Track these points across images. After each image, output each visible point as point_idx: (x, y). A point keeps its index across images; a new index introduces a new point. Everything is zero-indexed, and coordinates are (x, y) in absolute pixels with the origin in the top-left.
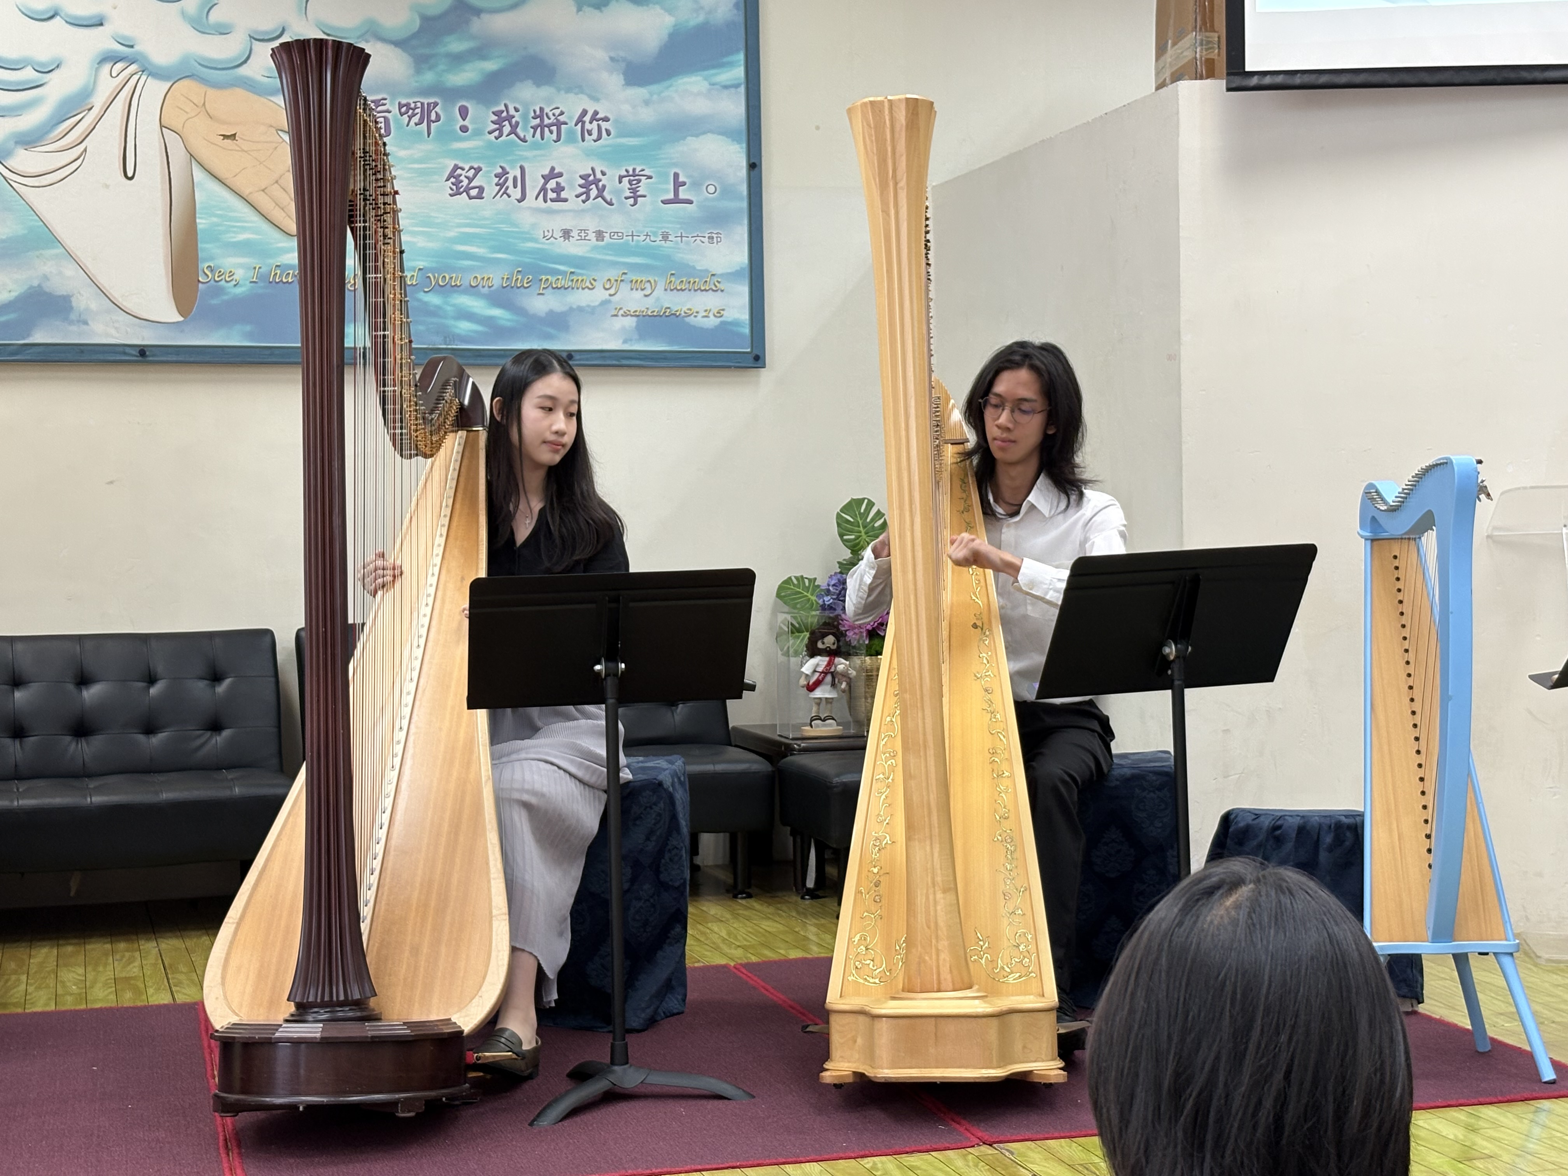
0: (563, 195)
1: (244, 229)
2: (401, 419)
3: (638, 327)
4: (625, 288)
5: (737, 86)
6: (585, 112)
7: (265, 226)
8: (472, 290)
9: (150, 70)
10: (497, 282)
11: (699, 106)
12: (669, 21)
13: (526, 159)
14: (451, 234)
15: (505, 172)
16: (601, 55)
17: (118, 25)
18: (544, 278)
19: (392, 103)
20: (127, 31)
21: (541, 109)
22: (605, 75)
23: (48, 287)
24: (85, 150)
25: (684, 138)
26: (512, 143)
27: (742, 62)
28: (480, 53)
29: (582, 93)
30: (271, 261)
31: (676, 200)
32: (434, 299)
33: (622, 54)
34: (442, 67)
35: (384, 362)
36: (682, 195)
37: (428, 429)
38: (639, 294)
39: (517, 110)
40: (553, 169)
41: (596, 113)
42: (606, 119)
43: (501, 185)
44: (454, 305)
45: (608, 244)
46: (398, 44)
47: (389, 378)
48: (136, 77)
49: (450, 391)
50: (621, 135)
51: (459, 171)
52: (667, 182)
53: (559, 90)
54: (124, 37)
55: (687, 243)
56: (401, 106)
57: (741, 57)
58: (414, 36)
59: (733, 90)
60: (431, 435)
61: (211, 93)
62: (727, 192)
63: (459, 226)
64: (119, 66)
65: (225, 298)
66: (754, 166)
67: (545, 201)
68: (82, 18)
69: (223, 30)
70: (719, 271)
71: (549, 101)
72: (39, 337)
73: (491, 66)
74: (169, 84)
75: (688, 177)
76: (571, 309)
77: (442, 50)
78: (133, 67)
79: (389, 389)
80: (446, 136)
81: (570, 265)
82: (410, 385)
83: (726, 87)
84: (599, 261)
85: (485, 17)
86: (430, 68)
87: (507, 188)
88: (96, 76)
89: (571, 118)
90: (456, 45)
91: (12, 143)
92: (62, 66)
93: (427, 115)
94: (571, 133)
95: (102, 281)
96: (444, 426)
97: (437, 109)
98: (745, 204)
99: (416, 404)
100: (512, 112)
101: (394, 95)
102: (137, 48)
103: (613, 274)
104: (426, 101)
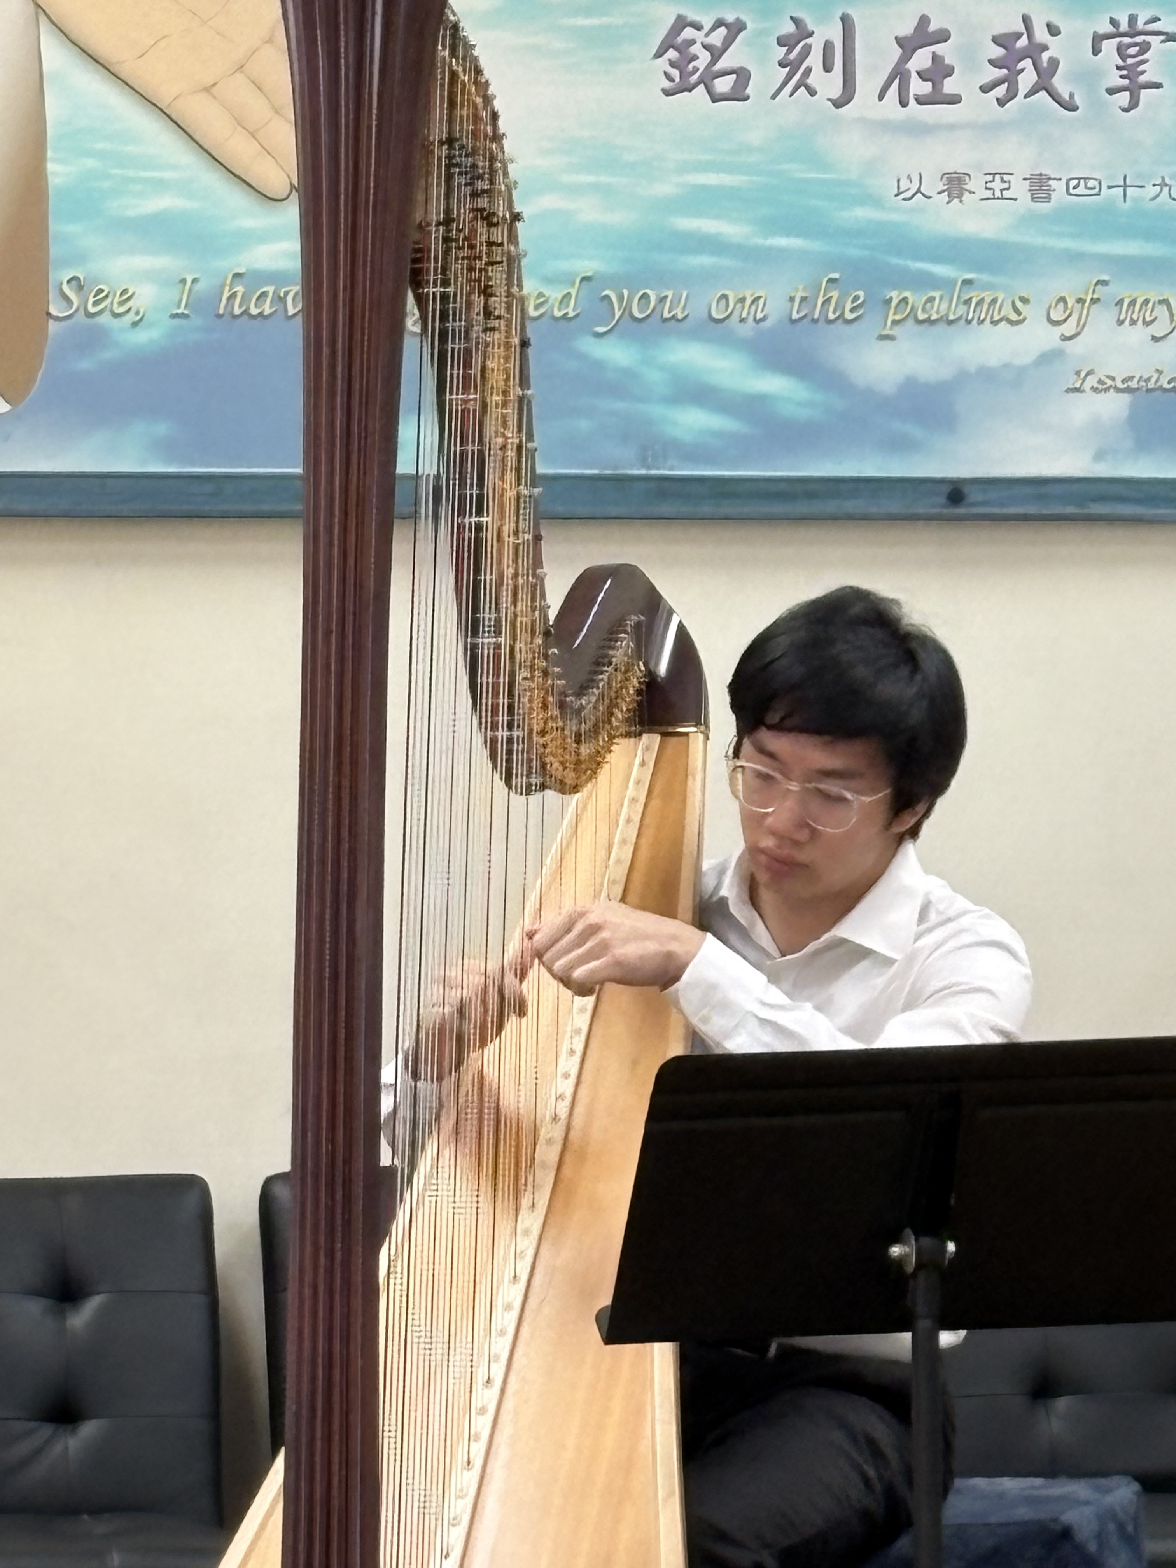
2: (511, 708)
35: (477, 583)
37: (572, 726)
40: (924, 20)
47: (487, 616)
49: (624, 646)
60: (578, 742)
67: (904, 104)
79: (485, 641)
82: (533, 632)
87: (808, 71)
96: (610, 723)
99: (545, 673)
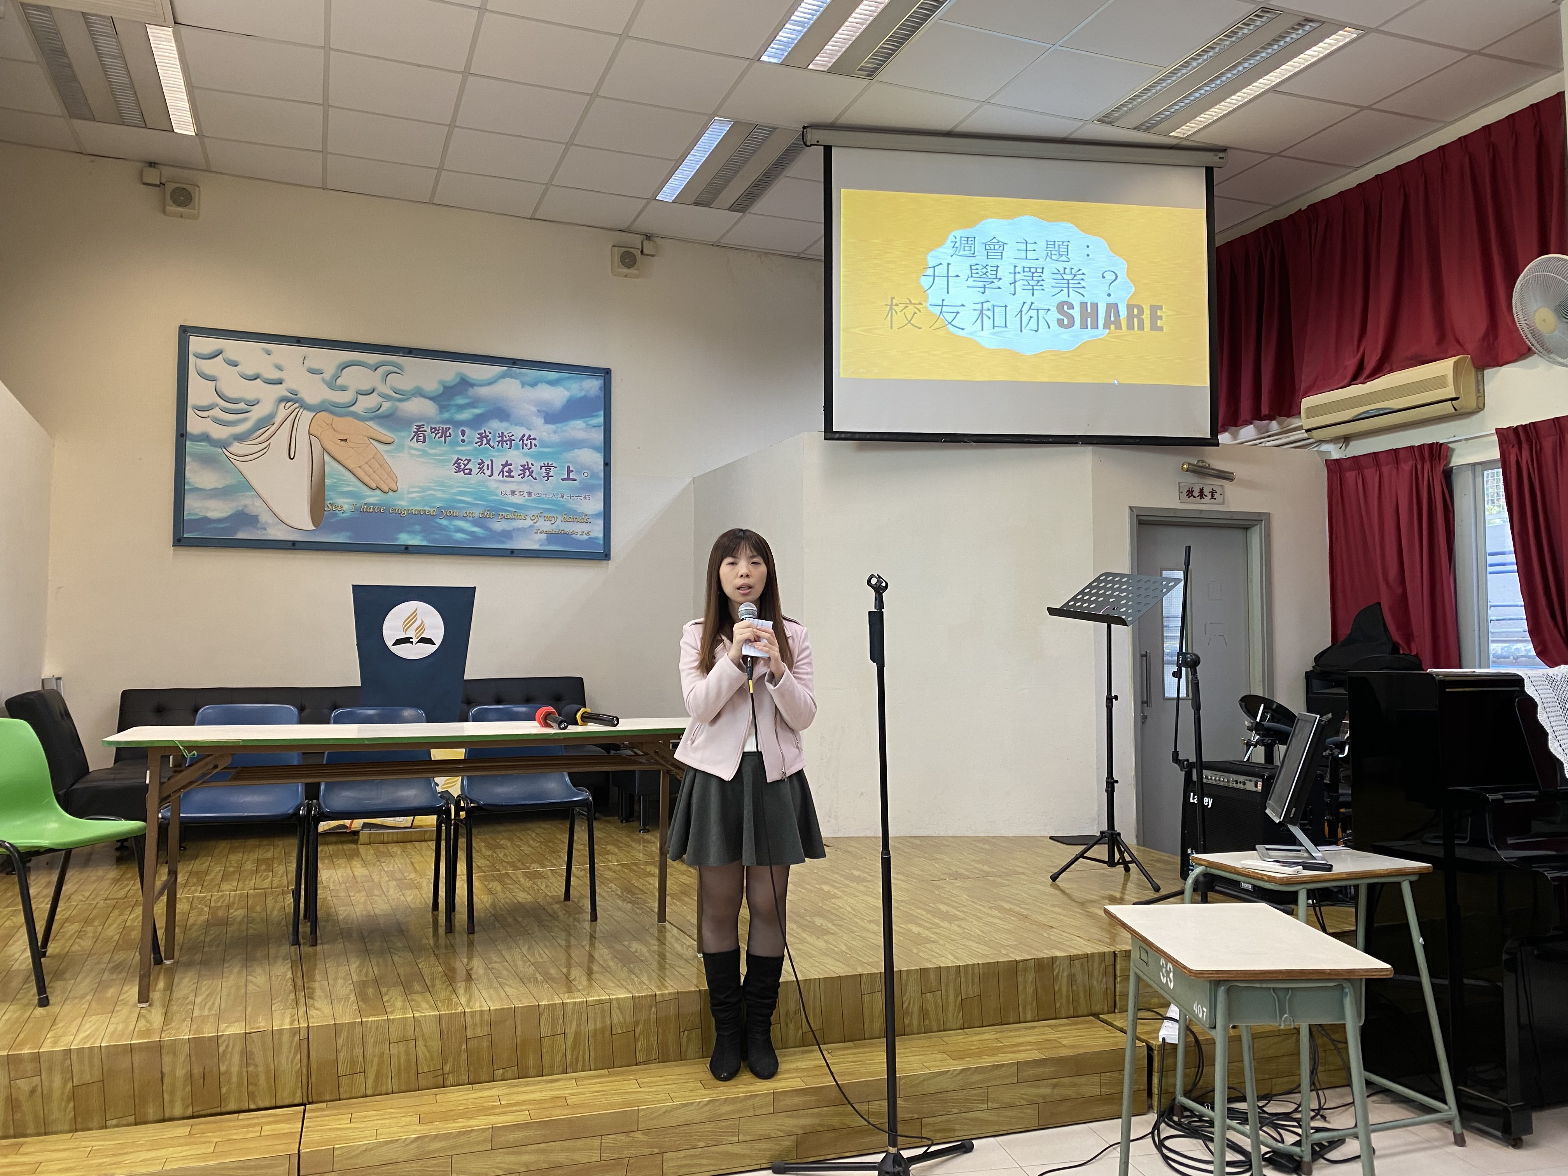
0: (512, 474)
1: (349, 485)
3: (547, 539)
4: (541, 520)
5: (599, 426)
6: (524, 435)
7: (360, 484)
8: (464, 518)
9: (304, 406)
10: (477, 515)
11: (581, 435)
12: (567, 394)
13: (494, 456)
14: (454, 491)
15: (483, 462)
16: (534, 409)
17: (290, 384)
18: (501, 514)
19: (427, 428)
20: (294, 387)
21: (502, 433)
22: (534, 418)
23: (246, 511)
24: (270, 444)
25: (573, 450)
26: (487, 448)
27: (603, 415)
28: (472, 405)
29: (523, 426)
30: (362, 501)
31: (568, 479)
32: (444, 522)
33: (544, 409)
34: (453, 411)
36: (571, 476)
38: (548, 523)
39: (490, 433)
40: (507, 461)
41: (530, 436)
42: (535, 439)
43: (481, 469)
44: (454, 525)
45: (534, 499)
46: (431, 399)
48: (298, 410)
50: (540, 447)
51: (460, 461)
52: (565, 471)
53: (511, 424)
54: (293, 390)
55: (573, 500)
56: (432, 429)
57: (602, 413)
58: (440, 395)
59: (598, 428)
61: (336, 419)
62: (594, 475)
63: (458, 487)
64: (289, 404)
65: (338, 518)
66: (607, 464)
67: (503, 477)
68: (272, 380)
69: (343, 389)
70: (589, 513)
71: (506, 429)
72: (240, 535)
73: (477, 411)
74: (314, 414)
75: (575, 468)
76: (514, 529)
77: (453, 403)
78: (297, 405)
80: (454, 444)
81: (513, 507)
83: (594, 427)
84: (529, 506)
85: (476, 388)
86: (448, 411)
87: (484, 470)
88: (277, 408)
89: (517, 438)
90: (460, 401)
91: (231, 440)
92: (260, 404)
93: (445, 433)
94: (517, 445)
95: (275, 509)
97: (450, 431)
98: (602, 482)
100: (488, 434)
101: (428, 423)
102: (299, 396)
103: (535, 513)
104: (445, 427)
